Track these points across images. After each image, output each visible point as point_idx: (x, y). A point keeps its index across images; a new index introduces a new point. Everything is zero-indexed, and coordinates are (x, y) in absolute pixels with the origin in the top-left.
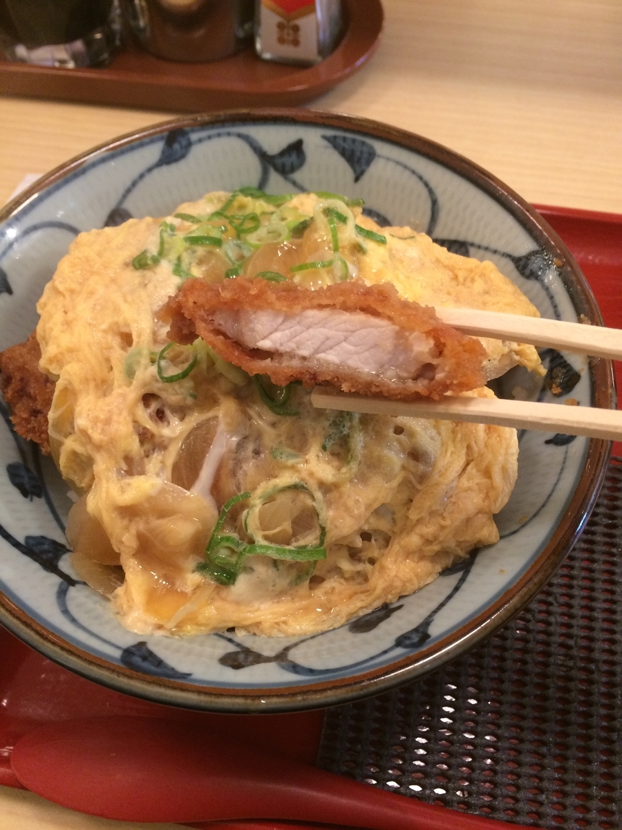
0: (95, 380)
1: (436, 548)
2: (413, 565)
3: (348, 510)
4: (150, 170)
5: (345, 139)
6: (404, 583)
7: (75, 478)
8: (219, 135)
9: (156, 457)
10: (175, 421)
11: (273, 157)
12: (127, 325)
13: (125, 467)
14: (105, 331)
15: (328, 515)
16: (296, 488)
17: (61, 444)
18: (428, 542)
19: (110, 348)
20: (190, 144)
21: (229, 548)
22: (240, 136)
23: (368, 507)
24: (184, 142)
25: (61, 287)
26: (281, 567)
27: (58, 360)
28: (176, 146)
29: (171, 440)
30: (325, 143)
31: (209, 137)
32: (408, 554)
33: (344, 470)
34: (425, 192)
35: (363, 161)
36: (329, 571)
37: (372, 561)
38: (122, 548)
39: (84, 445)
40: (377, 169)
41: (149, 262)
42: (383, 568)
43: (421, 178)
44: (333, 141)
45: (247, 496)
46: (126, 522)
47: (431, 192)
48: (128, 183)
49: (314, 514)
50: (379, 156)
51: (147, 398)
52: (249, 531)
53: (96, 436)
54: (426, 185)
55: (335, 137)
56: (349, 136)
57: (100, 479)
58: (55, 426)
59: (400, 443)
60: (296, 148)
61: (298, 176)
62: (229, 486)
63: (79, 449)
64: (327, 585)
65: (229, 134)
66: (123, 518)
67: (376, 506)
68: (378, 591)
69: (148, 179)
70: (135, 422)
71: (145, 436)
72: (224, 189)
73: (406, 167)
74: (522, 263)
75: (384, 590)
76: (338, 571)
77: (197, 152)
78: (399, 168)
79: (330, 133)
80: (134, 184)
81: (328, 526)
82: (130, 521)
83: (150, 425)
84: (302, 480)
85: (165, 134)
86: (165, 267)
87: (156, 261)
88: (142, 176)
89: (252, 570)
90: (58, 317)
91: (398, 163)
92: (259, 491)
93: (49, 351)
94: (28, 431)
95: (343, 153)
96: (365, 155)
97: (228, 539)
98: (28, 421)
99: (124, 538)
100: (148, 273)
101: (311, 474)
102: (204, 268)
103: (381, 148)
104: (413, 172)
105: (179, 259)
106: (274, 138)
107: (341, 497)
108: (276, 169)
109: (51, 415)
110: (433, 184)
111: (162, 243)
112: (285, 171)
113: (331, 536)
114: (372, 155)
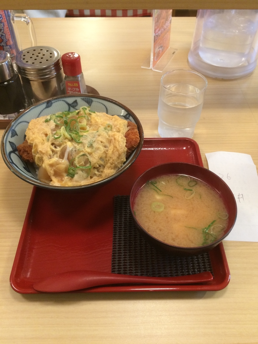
0: (41, 142)
1: (114, 165)
2: (110, 170)
3: (94, 158)
4: (44, 109)
5: (86, 99)
6: (108, 174)
7: (39, 164)
8: (58, 101)
9: (55, 156)
10: (58, 148)
11: (71, 104)
12: (46, 132)
13: (50, 157)
14: (41, 134)
15: (91, 159)
16: (84, 155)
17: (35, 156)
18: (112, 164)
19: (43, 137)
20: (52, 103)
21: (72, 170)
22: (63, 100)
23: (98, 157)
24: (51, 103)
25: (30, 128)
26: (83, 171)
27: (33, 140)
28: (49, 104)
29: (58, 151)
30: (82, 100)
31: (56, 101)
32: (109, 168)
33: (92, 150)
34: (104, 107)
35: (90, 103)
36: (94, 175)
37: (102, 172)
38: (51, 174)
39: (40, 155)
40: (94, 104)
41: (49, 120)
42: (104, 172)
43: (103, 104)
44: (83, 99)
45: (75, 159)
46: (51, 168)
47: (106, 107)
48: (39, 112)
49: (88, 159)
50: (94, 101)
51: (52, 144)
52: (76, 164)
53: (43, 151)
54: (104, 105)
55: (84, 98)
56: (87, 98)
57: (45, 160)
58: (34, 153)
59: (102, 144)
60: (76, 102)
61: (76, 108)
62: (71, 158)
63: (39, 156)
64: (94, 178)
65: (60, 100)
66: (50, 167)
67: (100, 157)
68: (104, 177)
69: (43, 111)
70: (51, 149)
71: (53, 151)
72: (60, 111)
73: (100, 102)
74: (125, 117)
75: (105, 176)
76: (95, 174)
77: (54, 105)
78: (98, 103)
79: (82, 98)
80: (41, 112)
81: (91, 161)
82: (52, 168)
83: (54, 149)
84: (85, 153)
85: (47, 101)
86: (52, 121)
87: (50, 120)
88: (42, 111)
89: (77, 173)
90: (31, 133)
91: (98, 102)
92: (77, 157)
93: (31, 138)
94: (27, 158)
95: (86, 102)
96: (91, 101)
97: (72, 168)
98: (27, 155)
99: (51, 172)
100: (48, 123)
101: (86, 151)
102: (60, 122)
103: (94, 99)
104: (101, 103)
105: (54, 120)
106: (71, 100)
107: (93, 155)
108: (72, 107)
109: (33, 150)
110: (106, 105)
111: (51, 117)
112: (74, 107)
113: (92, 163)
114: (92, 101)
